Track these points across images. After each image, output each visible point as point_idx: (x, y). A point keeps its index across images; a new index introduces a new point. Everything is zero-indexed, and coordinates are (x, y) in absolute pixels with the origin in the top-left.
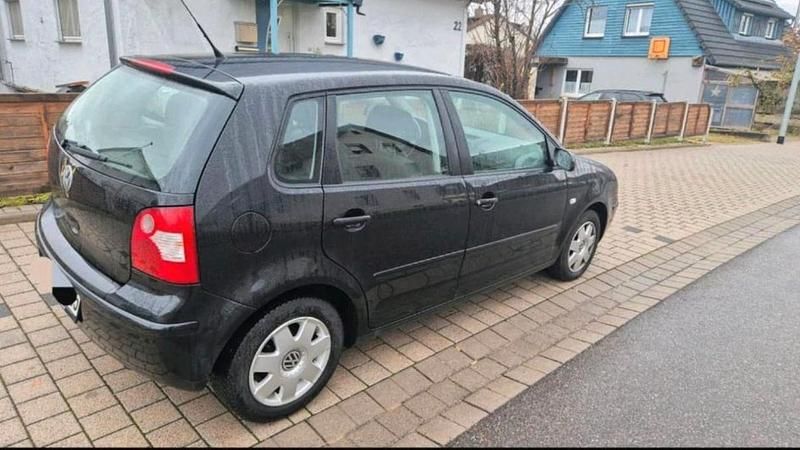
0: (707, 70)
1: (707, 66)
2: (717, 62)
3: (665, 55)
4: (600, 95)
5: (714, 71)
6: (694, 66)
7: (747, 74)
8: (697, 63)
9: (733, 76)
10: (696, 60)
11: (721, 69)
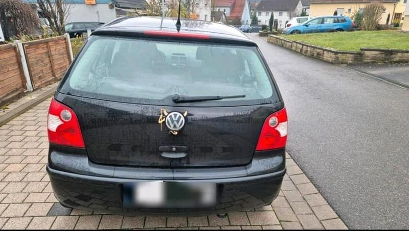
0: (117, 10)
1: (116, 8)
2: (121, 6)
3: (95, 3)
4: (71, 26)
5: (119, 10)
6: (110, 8)
7: (135, 11)
8: (111, 7)
9: (129, 12)
10: (111, 5)
11: (123, 9)
